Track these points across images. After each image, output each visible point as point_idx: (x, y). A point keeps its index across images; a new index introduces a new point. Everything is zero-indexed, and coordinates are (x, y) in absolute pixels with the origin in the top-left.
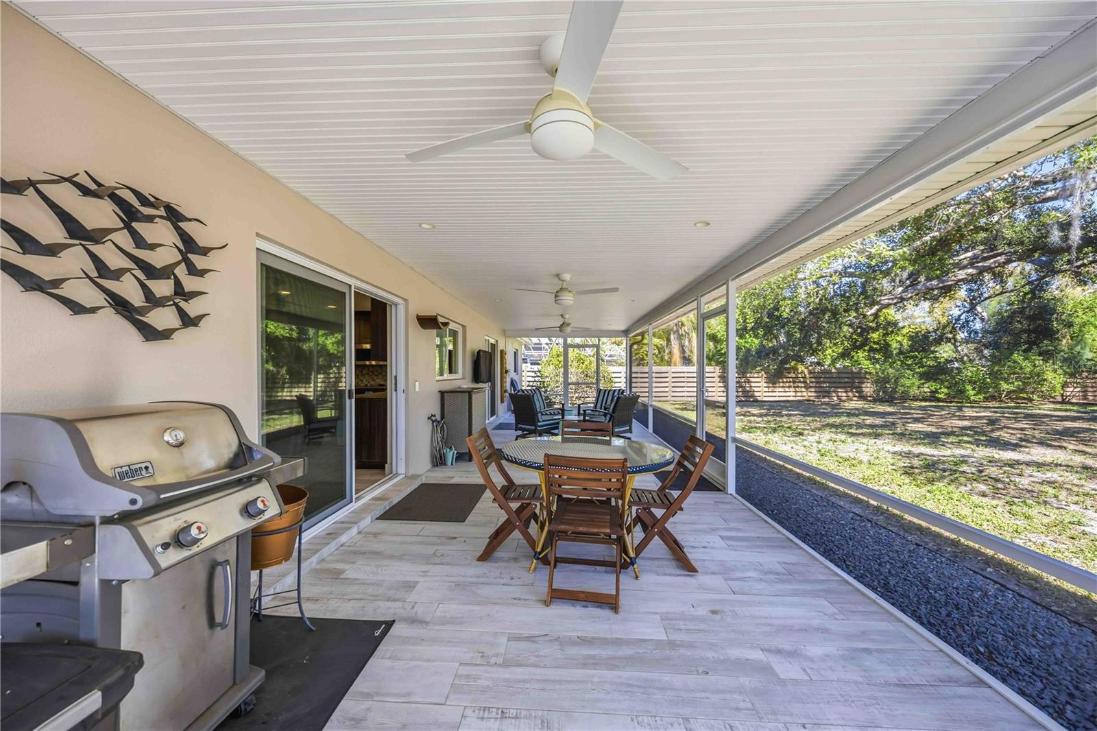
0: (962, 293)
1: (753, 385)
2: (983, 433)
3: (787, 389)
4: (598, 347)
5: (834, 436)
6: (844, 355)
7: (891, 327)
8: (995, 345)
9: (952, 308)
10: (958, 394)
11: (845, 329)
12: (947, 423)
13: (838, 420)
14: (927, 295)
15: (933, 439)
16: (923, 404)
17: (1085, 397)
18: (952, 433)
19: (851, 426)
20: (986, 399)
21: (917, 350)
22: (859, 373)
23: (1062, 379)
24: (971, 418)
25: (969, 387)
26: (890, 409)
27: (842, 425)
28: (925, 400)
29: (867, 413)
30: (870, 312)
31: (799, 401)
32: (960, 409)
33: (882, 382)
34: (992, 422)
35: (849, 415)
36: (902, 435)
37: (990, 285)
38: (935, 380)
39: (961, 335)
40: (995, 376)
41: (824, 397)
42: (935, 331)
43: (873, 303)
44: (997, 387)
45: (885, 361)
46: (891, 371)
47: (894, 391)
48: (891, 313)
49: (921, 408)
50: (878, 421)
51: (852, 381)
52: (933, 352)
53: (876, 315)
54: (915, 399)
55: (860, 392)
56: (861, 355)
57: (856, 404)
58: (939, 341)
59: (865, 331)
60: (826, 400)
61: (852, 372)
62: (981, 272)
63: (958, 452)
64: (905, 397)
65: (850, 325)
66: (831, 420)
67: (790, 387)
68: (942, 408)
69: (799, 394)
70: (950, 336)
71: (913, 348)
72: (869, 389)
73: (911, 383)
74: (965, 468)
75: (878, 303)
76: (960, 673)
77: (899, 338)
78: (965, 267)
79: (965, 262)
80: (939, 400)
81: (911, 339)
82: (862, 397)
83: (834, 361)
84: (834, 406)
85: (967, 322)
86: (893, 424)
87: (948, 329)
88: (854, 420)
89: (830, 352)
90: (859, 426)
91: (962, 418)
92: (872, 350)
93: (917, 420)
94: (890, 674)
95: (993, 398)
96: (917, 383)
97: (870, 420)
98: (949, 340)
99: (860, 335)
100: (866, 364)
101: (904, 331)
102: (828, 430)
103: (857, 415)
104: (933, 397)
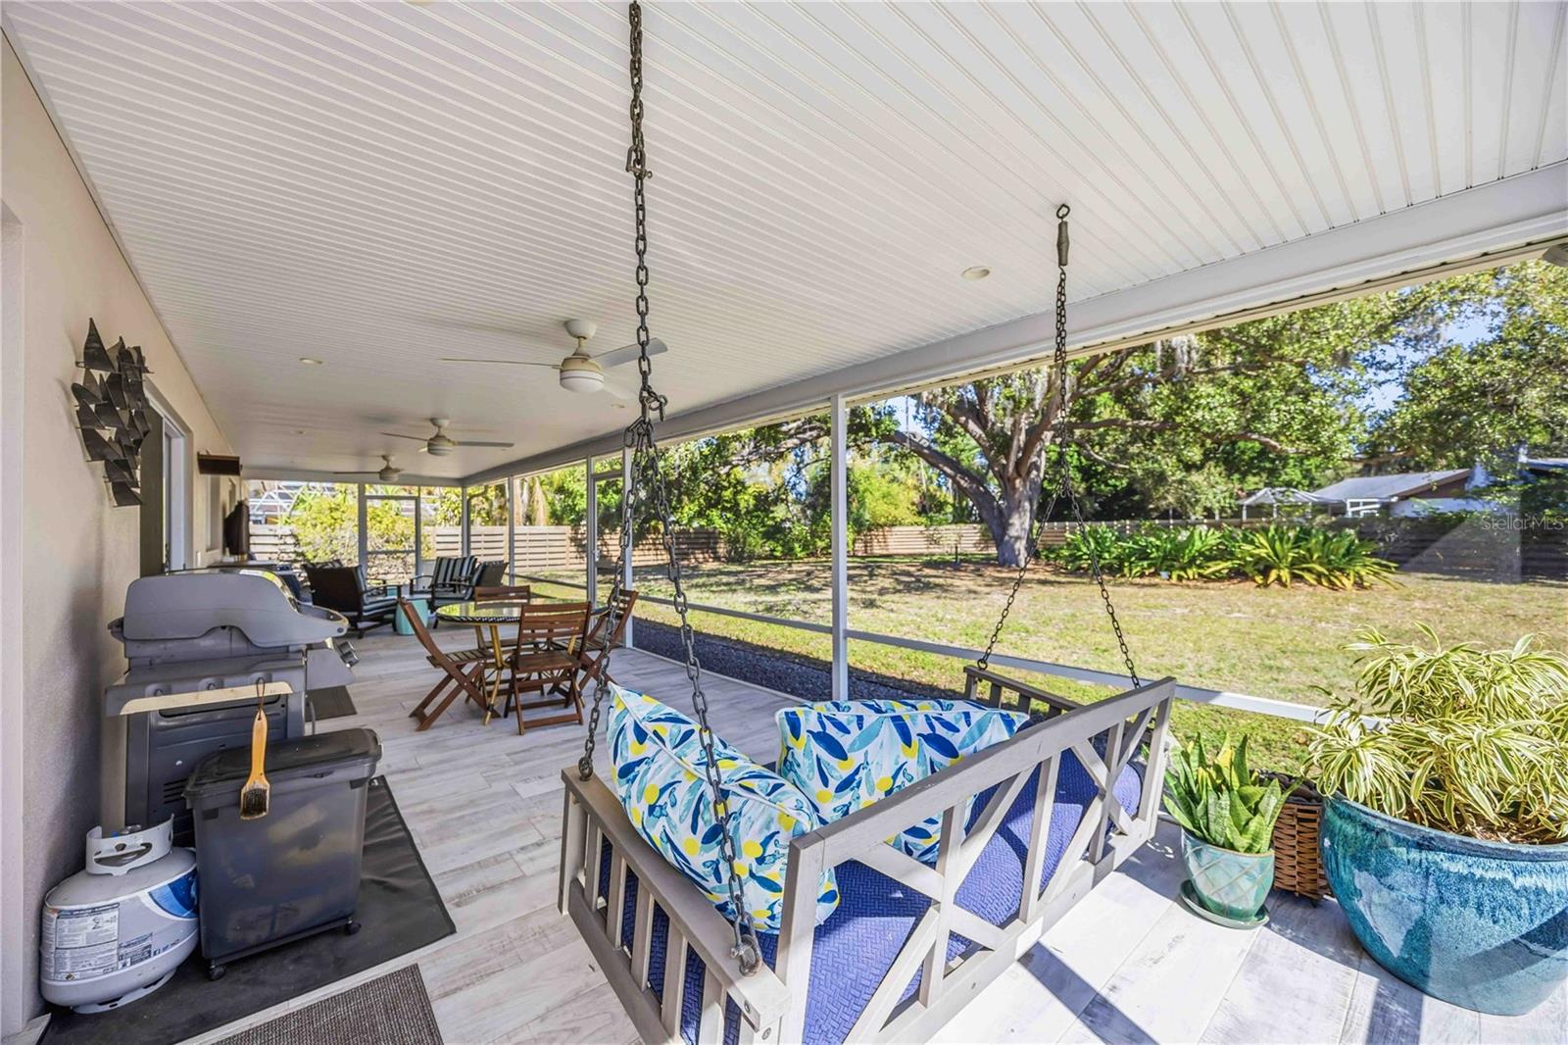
0: (791, 456)
1: (610, 548)
2: (803, 583)
3: (647, 552)
4: (417, 500)
5: (700, 595)
6: (700, 514)
7: (740, 486)
8: (813, 506)
9: (785, 469)
10: (789, 552)
11: (702, 485)
12: (779, 577)
13: (700, 581)
14: (767, 457)
15: (772, 589)
16: (765, 562)
17: (866, 552)
18: (784, 584)
19: (711, 585)
20: (808, 556)
21: (759, 510)
22: (714, 533)
23: (852, 536)
24: (797, 572)
25: (796, 545)
26: (740, 568)
27: (704, 585)
28: (766, 558)
29: (722, 573)
30: (723, 471)
31: (659, 565)
32: (790, 565)
33: (733, 541)
34: (809, 574)
35: (708, 576)
36: (750, 589)
37: (809, 455)
38: (773, 539)
39: (792, 497)
40: (813, 534)
41: (683, 560)
42: (773, 491)
43: (726, 464)
44: (815, 544)
45: (736, 520)
46: (739, 530)
47: (743, 551)
48: (740, 473)
49: (763, 566)
50: (732, 579)
51: (706, 540)
52: (772, 512)
53: (728, 474)
54: (760, 558)
55: (715, 553)
56: (714, 514)
57: (712, 565)
58: (777, 501)
59: (718, 488)
60: (685, 562)
61: (707, 532)
62: (803, 442)
63: (787, 597)
64: (751, 557)
65: (707, 483)
66: (695, 581)
67: (649, 550)
68: (777, 565)
69: (659, 557)
70: (784, 497)
71: (757, 508)
72: (722, 549)
73: (757, 544)
74: (789, 607)
75: (730, 463)
76: (778, 699)
77: (746, 497)
78: (791, 437)
79: (792, 432)
80: (776, 558)
81: (755, 498)
82: (717, 558)
83: (690, 520)
84: (695, 568)
85: (795, 485)
86: (743, 580)
87: (782, 490)
88: (713, 580)
89: (689, 509)
90: (718, 584)
91: (790, 572)
92: (724, 509)
93: (760, 576)
94: (748, 707)
95: (812, 554)
96: (761, 542)
97: (725, 579)
98: (782, 501)
99: (715, 492)
100: (719, 523)
101: (750, 491)
102: (693, 590)
103: (715, 576)
104: (771, 556)
